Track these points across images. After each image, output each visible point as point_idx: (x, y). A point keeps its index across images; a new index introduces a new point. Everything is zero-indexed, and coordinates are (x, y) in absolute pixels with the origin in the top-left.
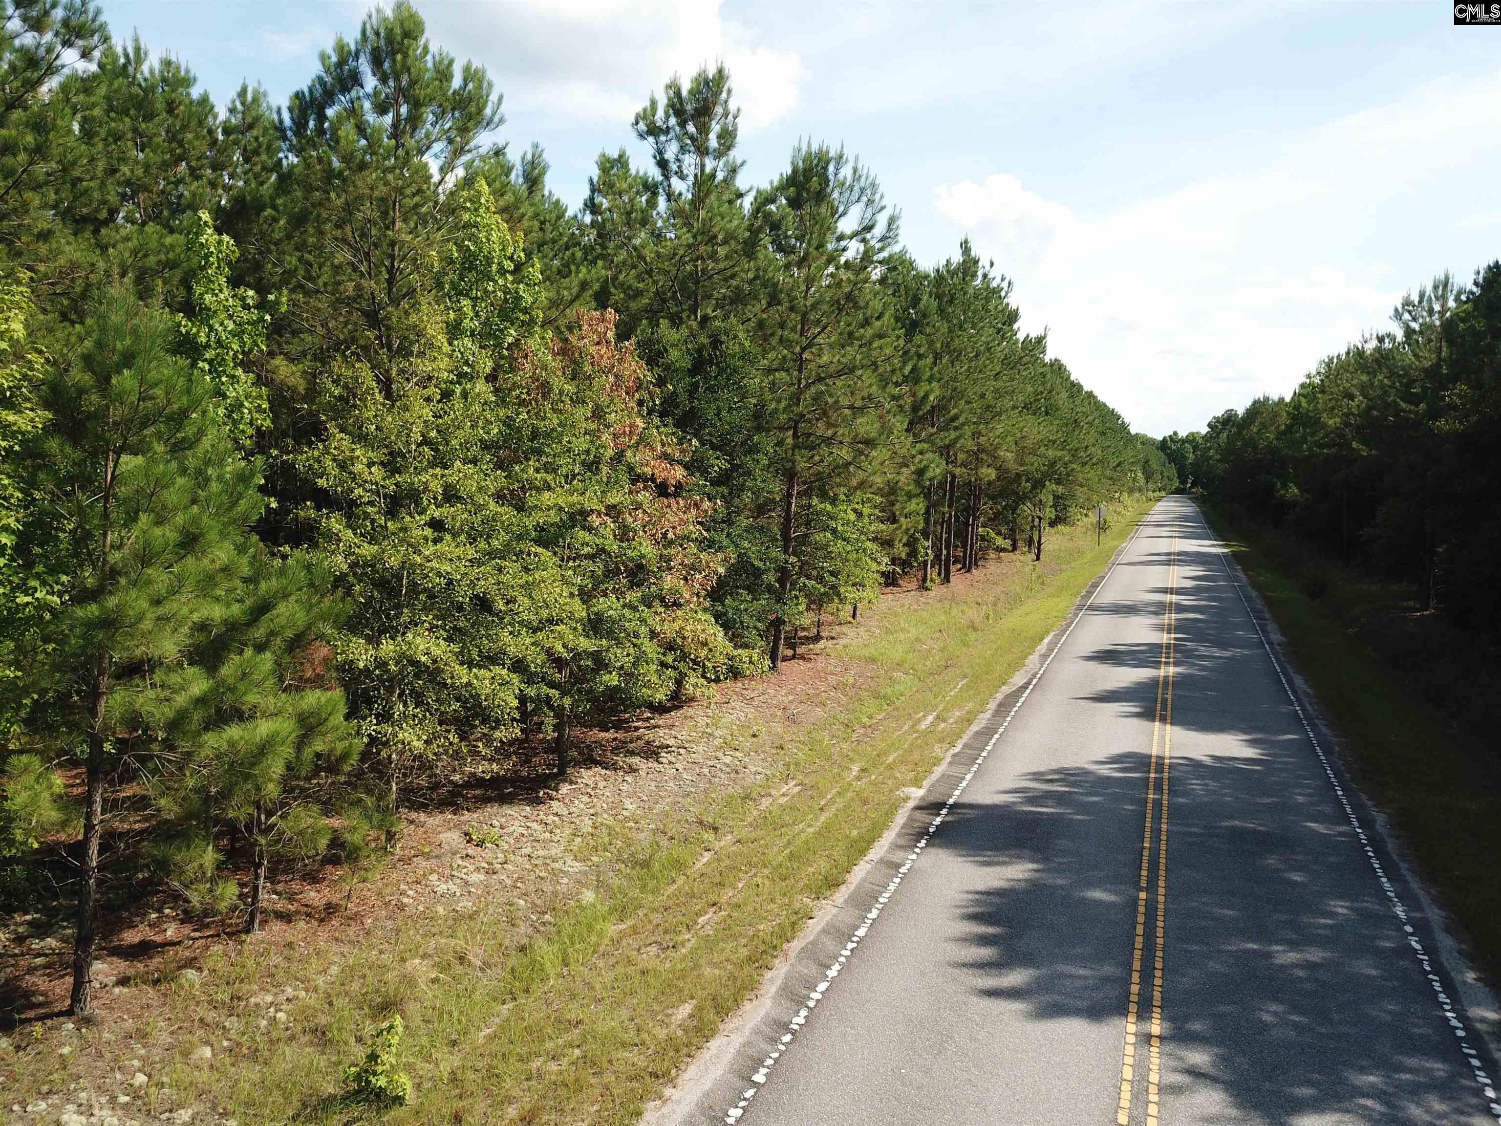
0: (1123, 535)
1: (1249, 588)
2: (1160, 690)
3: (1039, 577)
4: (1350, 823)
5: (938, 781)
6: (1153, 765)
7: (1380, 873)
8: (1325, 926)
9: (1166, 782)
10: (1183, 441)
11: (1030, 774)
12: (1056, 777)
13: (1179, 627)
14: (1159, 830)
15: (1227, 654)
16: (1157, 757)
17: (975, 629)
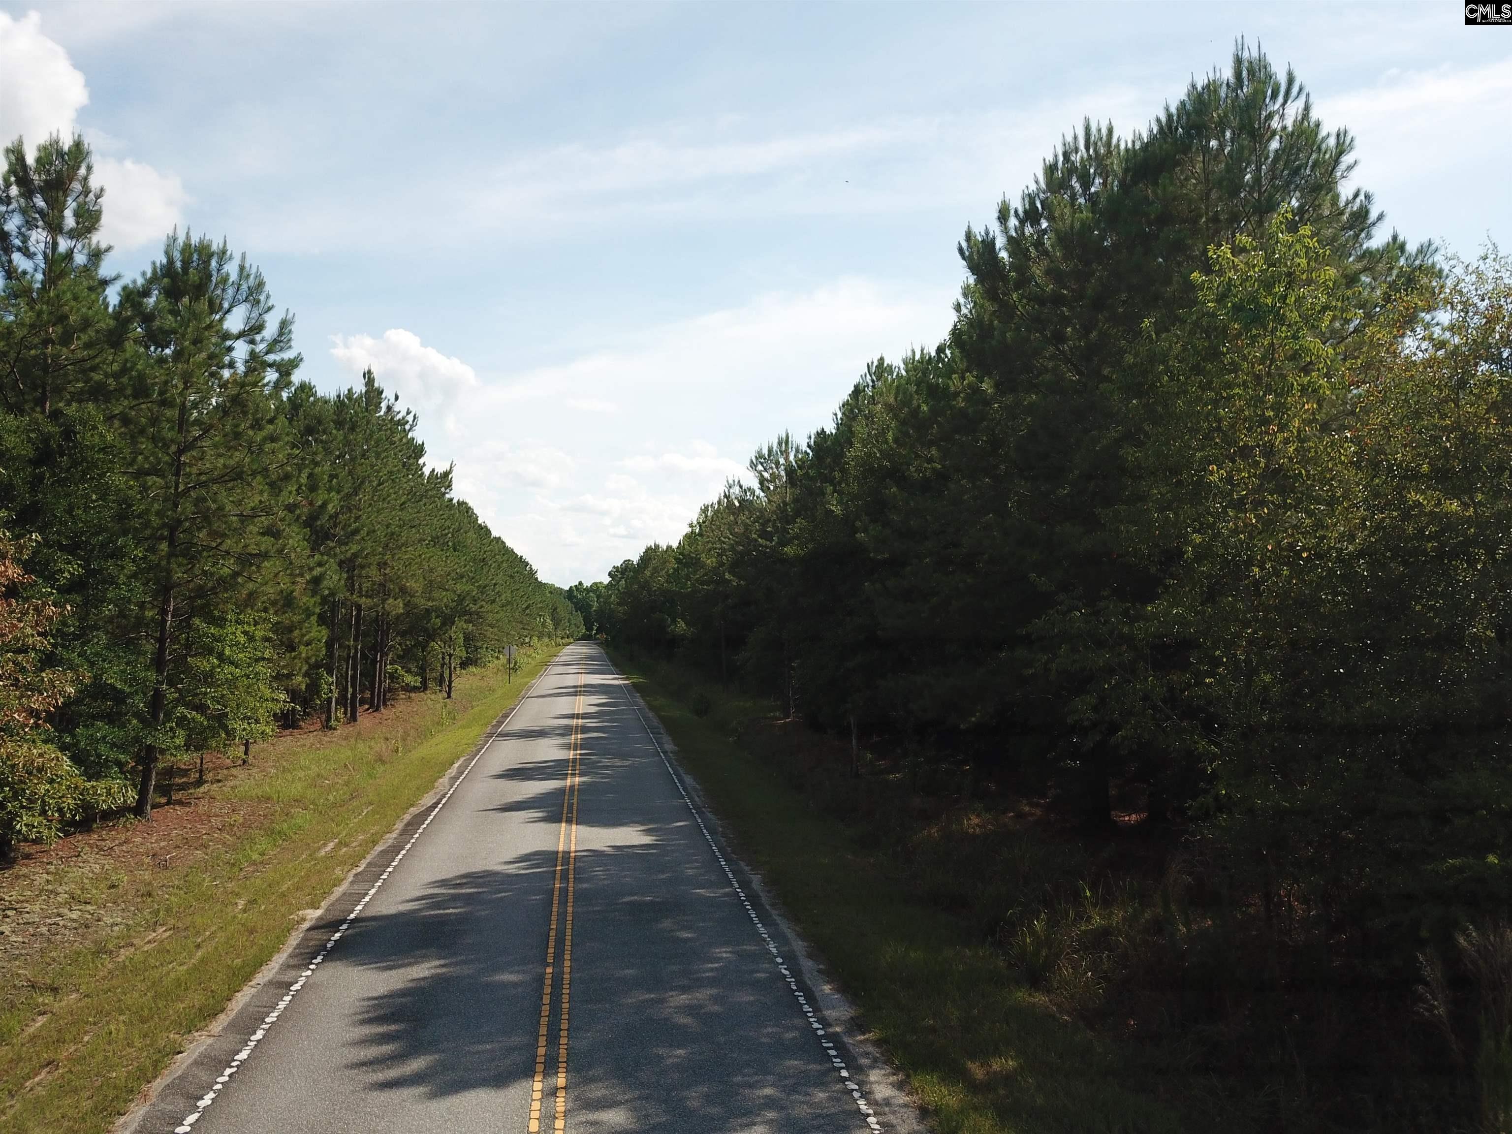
0: (534, 673)
1: (647, 710)
2: (566, 797)
3: (449, 713)
4: (732, 885)
5: (337, 900)
6: (560, 859)
7: (756, 920)
8: (712, 970)
9: (571, 872)
10: (588, 590)
11: (436, 882)
12: (464, 881)
13: (584, 745)
14: (566, 913)
15: (627, 763)
16: (563, 852)
17: (383, 762)
